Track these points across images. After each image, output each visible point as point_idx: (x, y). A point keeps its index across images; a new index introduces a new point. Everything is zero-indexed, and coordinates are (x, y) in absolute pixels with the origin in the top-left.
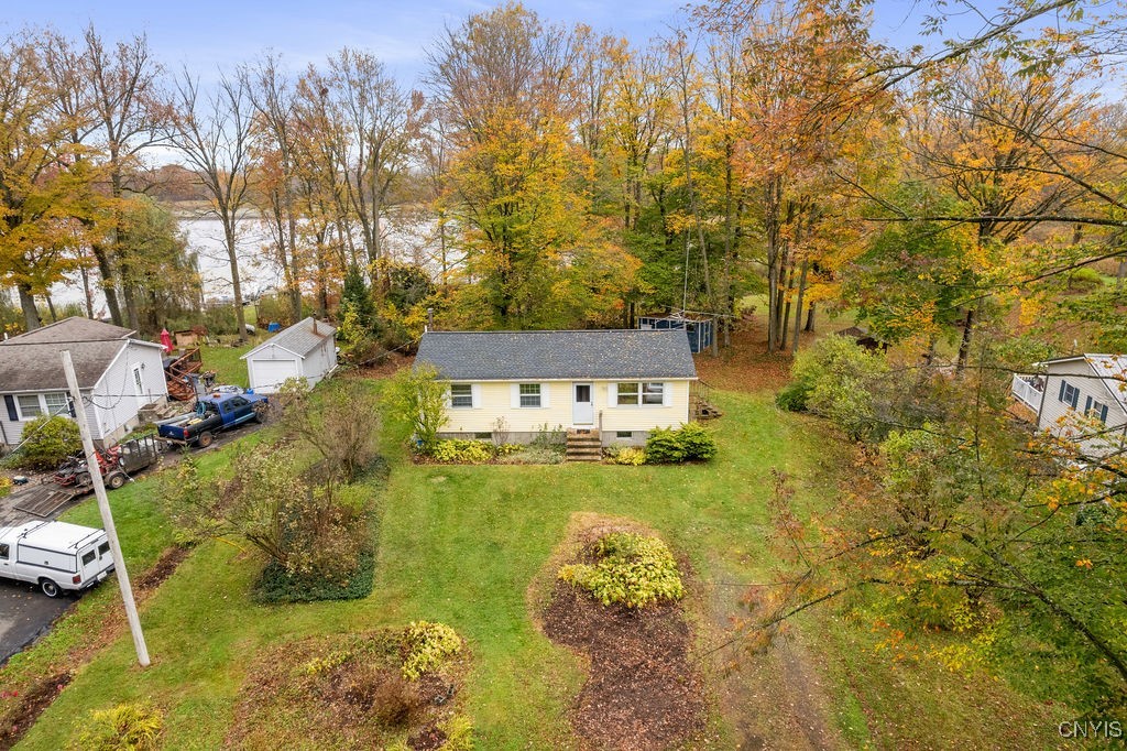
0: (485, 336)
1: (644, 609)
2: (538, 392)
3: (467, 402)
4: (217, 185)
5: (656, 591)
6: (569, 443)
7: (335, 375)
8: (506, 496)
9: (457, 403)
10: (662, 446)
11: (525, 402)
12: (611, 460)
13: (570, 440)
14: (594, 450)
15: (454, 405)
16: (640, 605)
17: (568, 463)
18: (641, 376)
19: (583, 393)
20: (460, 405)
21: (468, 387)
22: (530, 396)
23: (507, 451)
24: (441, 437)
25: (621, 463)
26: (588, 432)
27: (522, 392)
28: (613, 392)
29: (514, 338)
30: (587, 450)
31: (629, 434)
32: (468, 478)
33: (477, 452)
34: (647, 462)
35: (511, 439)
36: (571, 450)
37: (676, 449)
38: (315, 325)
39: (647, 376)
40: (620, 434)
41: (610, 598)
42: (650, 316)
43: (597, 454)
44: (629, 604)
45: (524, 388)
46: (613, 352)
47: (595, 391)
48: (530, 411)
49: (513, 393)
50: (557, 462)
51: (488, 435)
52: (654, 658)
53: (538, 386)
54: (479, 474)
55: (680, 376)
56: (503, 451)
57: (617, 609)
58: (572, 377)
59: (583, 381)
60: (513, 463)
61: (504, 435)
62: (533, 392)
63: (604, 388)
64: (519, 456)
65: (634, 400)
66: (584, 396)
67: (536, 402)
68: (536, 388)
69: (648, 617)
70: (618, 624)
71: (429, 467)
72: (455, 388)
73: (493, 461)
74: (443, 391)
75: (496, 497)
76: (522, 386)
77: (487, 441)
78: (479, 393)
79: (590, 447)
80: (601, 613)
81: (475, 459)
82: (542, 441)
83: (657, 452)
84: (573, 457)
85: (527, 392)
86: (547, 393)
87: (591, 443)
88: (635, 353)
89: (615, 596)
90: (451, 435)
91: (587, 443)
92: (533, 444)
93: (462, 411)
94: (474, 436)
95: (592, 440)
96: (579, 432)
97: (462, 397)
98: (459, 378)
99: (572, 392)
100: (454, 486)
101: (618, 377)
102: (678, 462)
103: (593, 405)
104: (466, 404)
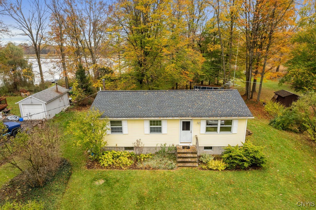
0: (131, 93)
2: (160, 125)
3: (120, 130)
4: (32, 36)
6: (179, 155)
7: (67, 110)
8: (141, 198)
9: (113, 130)
10: (236, 159)
11: (152, 130)
12: (204, 167)
13: (179, 153)
14: (193, 160)
15: (112, 132)
17: (179, 169)
18: (221, 116)
19: (186, 126)
20: (116, 132)
21: (120, 122)
22: (156, 127)
23: (142, 159)
24: (104, 151)
25: (211, 169)
26: (188, 148)
27: (151, 125)
28: (203, 125)
29: (146, 94)
30: (190, 160)
31: (211, 148)
32: (118, 181)
33: (125, 160)
34: (227, 169)
35: (145, 151)
36: (180, 160)
37: (245, 161)
38: (57, 88)
39: (224, 116)
40: (206, 148)
42: (198, 85)
43: (195, 162)
45: (152, 123)
46: (201, 102)
47: (193, 125)
48: (156, 135)
49: (146, 126)
50: (172, 169)
51: (131, 148)
53: (160, 121)
54: (126, 179)
55: (243, 116)
56: (140, 159)
58: (181, 117)
59: (186, 119)
60: (146, 168)
61: (140, 148)
62: (157, 125)
63: (198, 123)
64: (150, 163)
65: (215, 129)
67: (159, 130)
68: (159, 123)
71: (96, 171)
72: (112, 122)
73: (134, 167)
74: (104, 125)
75: (135, 201)
76: (151, 121)
77: (131, 151)
78: (126, 126)
79: (191, 157)
81: (123, 165)
82: (163, 153)
83: (233, 163)
84: (181, 164)
85: (154, 125)
86: (165, 126)
87: (192, 155)
88: (214, 102)
90: (111, 149)
91: (189, 155)
92: (157, 153)
93: (117, 136)
94: (124, 149)
95: (192, 153)
96: (184, 147)
97: (116, 127)
98: (115, 117)
99: (179, 125)
100: (108, 189)
101: (207, 117)
102: (245, 169)
103: (192, 132)
104: (119, 132)
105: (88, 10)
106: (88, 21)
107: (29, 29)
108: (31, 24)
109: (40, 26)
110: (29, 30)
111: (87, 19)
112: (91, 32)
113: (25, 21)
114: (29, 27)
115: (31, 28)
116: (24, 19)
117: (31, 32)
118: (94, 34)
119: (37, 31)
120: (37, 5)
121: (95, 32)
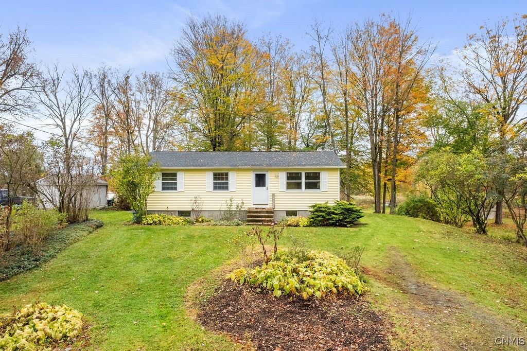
1: (322, 300)
2: (227, 179)
3: (174, 187)
4: (65, 128)
5: (334, 282)
6: (249, 214)
9: (165, 187)
10: (322, 212)
11: (217, 187)
13: (250, 212)
14: (268, 219)
15: (163, 189)
16: (318, 294)
17: (247, 226)
18: (304, 166)
19: (260, 180)
20: (168, 189)
21: (174, 175)
22: (221, 181)
23: (201, 220)
24: (152, 213)
25: (290, 226)
26: (264, 209)
27: (215, 179)
28: (283, 176)
30: (263, 219)
34: (311, 225)
35: (206, 216)
36: (250, 219)
37: (334, 214)
39: (308, 166)
40: (289, 213)
41: (282, 289)
44: (305, 295)
45: (217, 176)
47: (269, 178)
48: (221, 193)
49: (208, 180)
50: (238, 225)
51: (188, 213)
52: (345, 345)
53: (227, 174)
55: (333, 166)
56: (197, 220)
57: (290, 299)
58: (253, 166)
59: (261, 168)
61: (199, 213)
62: (223, 179)
63: (276, 175)
65: (298, 186)
66: (261, 183)
67: (225, 187)
68: (225, 176)
69: (329, 306)
70: (291, 312)
71: (135, 226)
72: (164, 175)
76: (215, 174)
77: (187, 218)
78: (182, 178)
79: (265, 217)
80: (270, 302)
82: (228, 216)
83: (318, 216)
84: (252, 223)
85: (219, 179)
86: (233, 179)
87: (266, 214)
89: (287, 287)
91: (263, 214)
92: (222, 219)
93: (169, 194)
94: (177, 214)
95: (267, 212)
96: (257, 209)
97: (170, 182)
99: (252, 178)
101: (286, 166)
103: (269, 188)
104: (172, 189)
105: (149, 102)
106: (147, 115)
107: (62, 118)
108: (65, 113)
109: (78, 115)
110: (62, 121)
111: (145, 112)
112: (150, 131)
113: (59, 108)
114: (63, 116)
115: (65, 117)
116: (58, 105)
117: (64, 124)
118: (155, 133)
119: (72, 122)
120: (79, 88)
121: (155, 131)
